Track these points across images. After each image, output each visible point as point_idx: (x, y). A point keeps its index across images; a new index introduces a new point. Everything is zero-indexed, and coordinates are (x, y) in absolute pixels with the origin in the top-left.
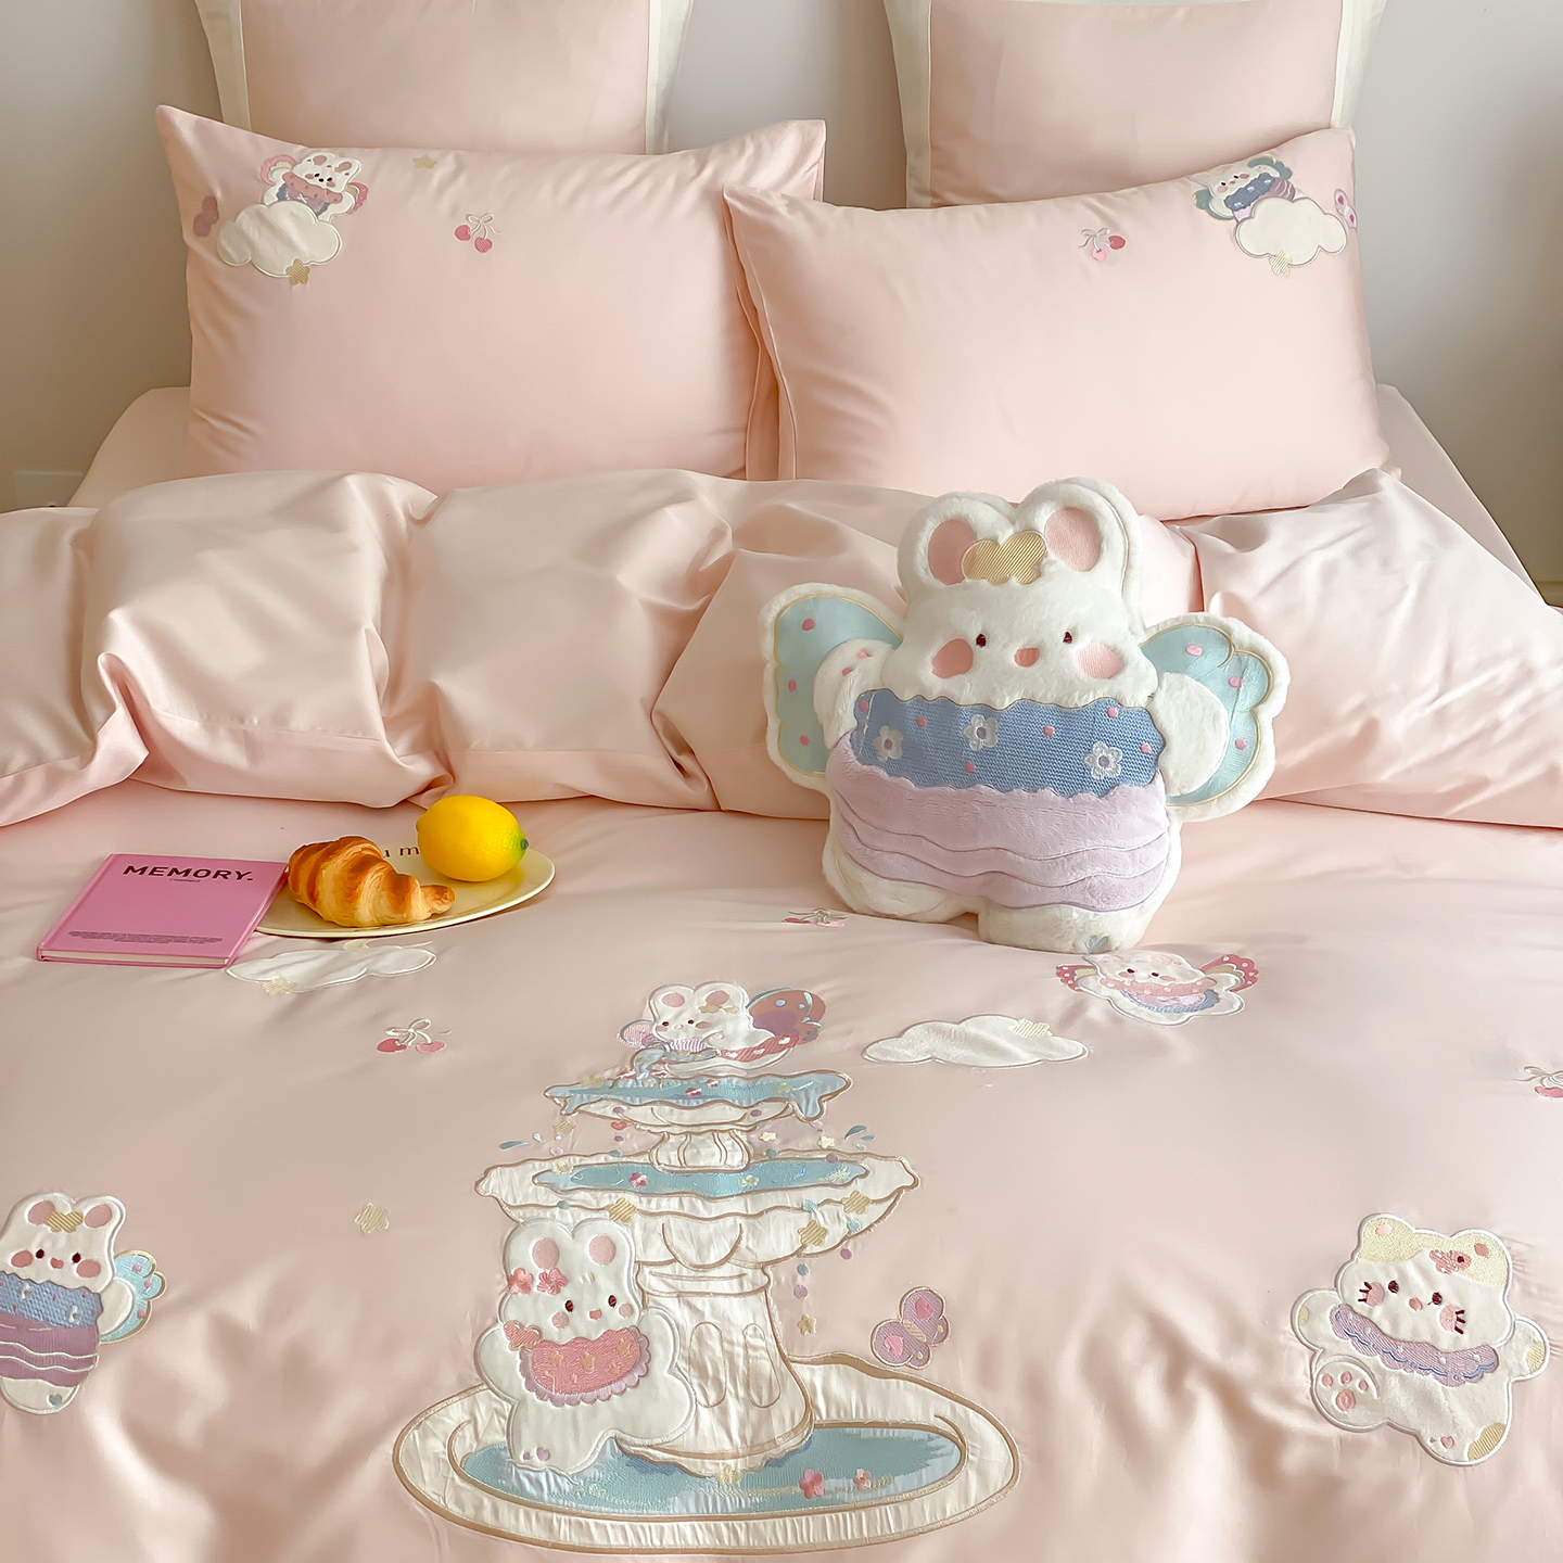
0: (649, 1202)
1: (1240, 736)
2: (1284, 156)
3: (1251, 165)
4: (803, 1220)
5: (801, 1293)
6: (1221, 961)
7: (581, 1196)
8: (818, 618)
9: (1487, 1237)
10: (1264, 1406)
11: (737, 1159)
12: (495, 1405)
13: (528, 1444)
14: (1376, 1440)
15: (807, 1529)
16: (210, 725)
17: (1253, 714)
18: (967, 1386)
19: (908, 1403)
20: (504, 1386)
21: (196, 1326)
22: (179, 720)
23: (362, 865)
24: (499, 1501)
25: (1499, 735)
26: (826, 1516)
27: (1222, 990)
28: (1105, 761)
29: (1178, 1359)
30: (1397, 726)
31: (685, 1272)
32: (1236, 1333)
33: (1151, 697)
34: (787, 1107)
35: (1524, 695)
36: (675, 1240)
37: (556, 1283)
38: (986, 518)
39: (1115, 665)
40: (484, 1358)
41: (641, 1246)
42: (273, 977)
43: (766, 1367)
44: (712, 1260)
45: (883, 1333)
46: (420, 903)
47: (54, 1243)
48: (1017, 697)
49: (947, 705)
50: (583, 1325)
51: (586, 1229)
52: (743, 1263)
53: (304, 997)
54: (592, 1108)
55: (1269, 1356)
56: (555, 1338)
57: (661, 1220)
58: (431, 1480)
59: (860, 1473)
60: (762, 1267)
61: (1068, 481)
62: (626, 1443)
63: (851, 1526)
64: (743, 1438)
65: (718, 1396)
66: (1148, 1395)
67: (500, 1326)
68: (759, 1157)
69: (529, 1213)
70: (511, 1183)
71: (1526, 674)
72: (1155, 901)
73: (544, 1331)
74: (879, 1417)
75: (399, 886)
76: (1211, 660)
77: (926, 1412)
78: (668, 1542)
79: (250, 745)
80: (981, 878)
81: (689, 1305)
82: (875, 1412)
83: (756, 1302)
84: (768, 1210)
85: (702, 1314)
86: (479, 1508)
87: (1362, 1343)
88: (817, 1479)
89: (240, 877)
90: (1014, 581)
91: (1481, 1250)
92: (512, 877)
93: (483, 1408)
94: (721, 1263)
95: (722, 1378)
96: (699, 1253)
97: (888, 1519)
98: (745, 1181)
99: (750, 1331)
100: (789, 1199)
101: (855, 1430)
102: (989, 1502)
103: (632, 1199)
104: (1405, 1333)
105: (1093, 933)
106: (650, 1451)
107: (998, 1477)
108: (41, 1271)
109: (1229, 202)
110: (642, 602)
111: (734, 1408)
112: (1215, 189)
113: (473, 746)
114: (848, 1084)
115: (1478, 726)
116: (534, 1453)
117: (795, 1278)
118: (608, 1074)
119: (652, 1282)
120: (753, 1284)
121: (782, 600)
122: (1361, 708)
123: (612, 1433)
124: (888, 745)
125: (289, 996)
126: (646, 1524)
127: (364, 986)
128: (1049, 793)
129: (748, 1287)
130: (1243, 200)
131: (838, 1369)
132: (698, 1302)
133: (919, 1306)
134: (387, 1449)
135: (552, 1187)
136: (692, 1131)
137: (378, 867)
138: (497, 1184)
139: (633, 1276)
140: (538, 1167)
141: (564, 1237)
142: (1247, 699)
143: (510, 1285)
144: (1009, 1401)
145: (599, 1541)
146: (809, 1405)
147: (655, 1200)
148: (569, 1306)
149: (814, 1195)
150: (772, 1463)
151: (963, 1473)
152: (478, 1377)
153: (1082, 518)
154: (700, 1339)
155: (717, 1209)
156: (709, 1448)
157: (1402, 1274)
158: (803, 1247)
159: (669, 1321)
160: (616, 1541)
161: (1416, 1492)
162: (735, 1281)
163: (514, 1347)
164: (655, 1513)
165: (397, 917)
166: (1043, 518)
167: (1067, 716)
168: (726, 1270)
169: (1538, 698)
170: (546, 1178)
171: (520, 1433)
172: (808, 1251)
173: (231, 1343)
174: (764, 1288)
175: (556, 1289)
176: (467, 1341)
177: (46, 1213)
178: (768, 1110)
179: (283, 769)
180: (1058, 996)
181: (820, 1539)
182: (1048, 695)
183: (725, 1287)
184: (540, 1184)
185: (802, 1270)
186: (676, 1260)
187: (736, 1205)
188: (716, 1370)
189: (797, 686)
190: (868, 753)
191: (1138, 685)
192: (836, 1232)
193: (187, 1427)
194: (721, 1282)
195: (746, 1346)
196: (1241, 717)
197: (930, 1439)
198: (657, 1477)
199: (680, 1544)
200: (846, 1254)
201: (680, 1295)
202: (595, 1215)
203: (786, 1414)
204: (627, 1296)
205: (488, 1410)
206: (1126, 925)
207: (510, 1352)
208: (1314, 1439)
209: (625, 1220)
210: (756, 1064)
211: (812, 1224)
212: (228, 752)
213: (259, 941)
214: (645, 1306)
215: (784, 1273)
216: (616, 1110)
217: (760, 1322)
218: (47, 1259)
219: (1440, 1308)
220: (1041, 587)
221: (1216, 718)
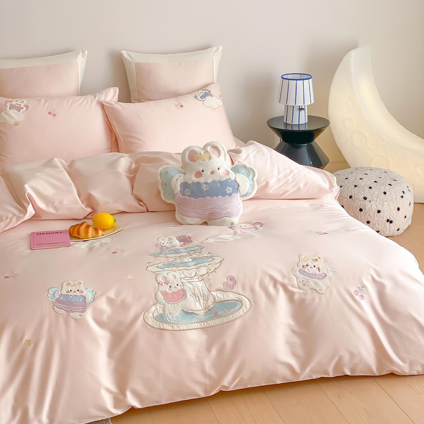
0: (178, 268)
1: (251, 183)
2: (208, 88)
3: (203, 90)
4: (206, 268)
5: (209, 279)
6: (255, 223)
7: (166, 269)
8: (168, 171)
9: (320, 256)
10: (290, 288)
11: (190, 260)
12: (161, 306)
13: (167, 312)
14: (309, 291)
15: (218, 321)
16: (47, 205)
17: (253, 179)
18: (241, 292)
19: (231, 296)
20: (161, 302)
21: (104, 299)
22: (41, 205)
23: (88, 227)
24: (163, 324)
25: (289, 182)
26: (220, 319)
27: (258, 227)
28: (229, 190)
29: (275, 282)
30: (272, 182)
31: (189, 279)
32: (284, 276)
33: (235, 178)
34: (195, 251)
35: (292, 175)
36: (185, 274)
38: (198, 150)
39: (228, 173)
41: (179, 275)
42: (82, 246)
43: (206, 293)
44: (193, 276)
45: (226, 284)
46: (100, 233)
47: (73, 288)
48: (211, 180)
49: (198, 183)
50: (173, 290)
51: (169, 273)
52: (198, 276)
53: (91, 249)
54: (160, 256)
55: (290, 279)
56: (169, 292)
57: (182, 270)
58: (150, 321)
59: (225, 310)
60: (202, 276)
61: (211, 142)
62: (184, 310)
63: (225, 320)
64: (204, 307)
65: (198, 299)
66: (271, 289)
67: (159, 291)
68: (194, 259)
69: (158, 272)
70: (152, 268)
71: (292, 171)
72: (240, 215)
73: (167, 291)
74: (227, 299)
75: (96, 230)
76: (243, 171)
77: (234, 297)
78: (193, 327)
79: (56, 208)
80: (208, 215)
81: (191, 284)
82: (226, 298)
83: (202, 282)
84: (200, 267)
85: (194, 285)
86: (160, 325)
87: (305, 275)
88: (217, 312)
89: (61, 233)
90: (206, 160)
91: (319, 258)
92: (113, 228)
93: (158, 307)
94: (194, 276)
95: (199, 296)
96: (190, 275)
97: (231, 317)
98: (193, 263)
99: (202, 287)
100: (203, 265)
101: (223, 302)
102: (247, 312)
103: (176, 268)
104: (311, 273)
105: (231, 221)
106: (188, 311)
107: (248, 307)
108: (72, 293)
109: (201, 97)
110: (125, 175)
111: (202, 301)
112: (197, 95)
113: (100, 204)
114: (204, 247)
115: (285, 181)
116: (168, 314)
117: (208, 277)
118: (159, 251)
119: (184, 281)
120: (201, 279)
121: (160, 169)
122: (265, 179)
123: (181, 308)
124: (187, 192)
125: (88, 249)
126: (189, 324)
127: (102, 245)
128: (220, 197)
129: (200, 280)
130: (203, 97)
131: (218, 292)
132: (192, 283)
133: (230, 279)
134: (142, 317)
135: (160, 268)
136: (180, 257)
137: (91, 227)
138: (149, 268)
139: (180, 280)
140: (156, 265)
141: (166, 275)
142: (251, 177)
143: (159, 285)
144: (248, 293)
145: (182, 328)
146: (214, 299)
147: (179, 268)
149: (207, 264)
150: (209, 310)
151: (242, 308)
153: (215, 148)
154: (194, 290)
155: (190, 268)
156: (198, 309)
157: (308, 263)
158: (208, 272)
159: (188, 287)
160: (185, 328)
161: (317, 300)
162: (198, 279)
163: (162, 295)
164: (191, 322)
165: (97, 236)
166: (209, 149)
167: (221, 182)
168: (196, 277)
169: (295, 175)
170: (158, 267)
171: (165, 311)
172: (209, 272)
173: (111, 301)
174: (203, 279)
175: (167, 284)
176: (153, 295)
177: (68, 284)
178: (192, 252)
179: (63, 212)
180: (231, 231)
181: (219, 323)
182: (217, 179)
183: (196, 280)
184: (157, 268)
185: (209, 275)
186: (186, 277)
187: (194, 267)
188: (198, 295)
189: (167, 184)
190: (183, 194)
191: (233, 176)
192: (213, 269)
193: (105, 318)
194: (195, 279)
195: (202, 290)
196: (251, 180)
197: (236, 302)
198: (190, 316)
199: (195, 328)
200: (216, 272)
201: (189, 282)
202: (170, 271)
203: (211, 301)
204: (180, 284)
205: (159, 307)
206: (236, 220)
208: (299, 293)
209: (175, 272)
210: (184, 247)
211: (208, 268)
212: (51, 210)
213: (72, 243)
214: (183, 285)
215: (206, 276)
216: (165, 256)
217: (204, 285)
218: (73, 291)
219: (315, 268)
220: (211, 160)
221: (247, 180)
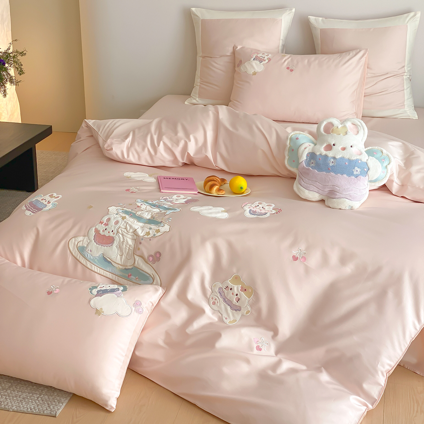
0: (129, 219)
1: (383, 170)
4: (148, 230)
5: (140, 243)
7: (120, 214)
8: (299, 138)
11: (148, 217)
12: (87, 240)
13: (89, 248)
15: (126, 282)
17: (386, 167)
20: (90, 238)
26: (129, 282)
28: (357, 171)
31: (125, 232)
33: (367, 160)
36: (128, 225)
37: (106, 225)
40: (89, 232)
41: (122, 224)
48: (341, 156)
49: (326, 157)
50: (106, 233)
51: (116, 218)
52: (135, 234)
56: (101, 233)
57: (129, 222)
60: (137, 236)
62: (104, 255)
64: (123, 263)
65: (122, 254)
67: (94, 227)
69: (111, 213)
70: (113, 209)
73: (100, 231)
76: (379, 155)
78: (104, 274)
80: (328, 192)
84: (145, 227)
85: (124, 240)
86: (78, 255)
88: (131, 275)
90: (341, 135)
93: (85, 240)
98: (146, 221)
99: (130, 246)
103: (127, 217)
105: (350, 205)
106: (107, 258)
111: (124, 257)
116: (89, 250)
117: (140, 240)
119: (120, 231)
121: (292, 134)
123: (102, 252)
124: (312, 163)
126: (102, 270)
128: (345, 176)
129: (133, 238)
132: (125, 237)
136: (148, 211)
140: (119, 208)
141: (113, 218)
142: (385, 164)
143: (100, 223)
145: (93, 269)
148: (106, 229)
150: (125, 269)
152: (87, 235)
153: (355, 125)
154: (122, 244)
155: (137, 224)
156: (117, 262)
158: (145, 235)
160: (96, 270)
162: (132, 236)
163: (95, 232)
164: (104, 269)
167: (350, 161)
168: (132, 234)
171: (89, 246)
174: (135, 239)
178: (162, 212)
182: (347, 156)
183: (130, 237)
184: (117, 210)
186: (126, 228)
188: (123, 250)
189: (294, 150)
190: (308, 164)
191: (365, 157)
192: (151, 235)
194: (130, 235)
196: (384, 167)
198: (107, 263)
199: (106, 276)
200: (150, 239)
201: (123, 235)
202: (119, 217)
203: (131, 262)
204: (115, 231)
207: (93, 232)
209: (123, 219)
211: (149, 232)
214: (116, 234)
216: (141, 205)
217: (132, 245)
220: (346, 136)
221: (379, 166)
